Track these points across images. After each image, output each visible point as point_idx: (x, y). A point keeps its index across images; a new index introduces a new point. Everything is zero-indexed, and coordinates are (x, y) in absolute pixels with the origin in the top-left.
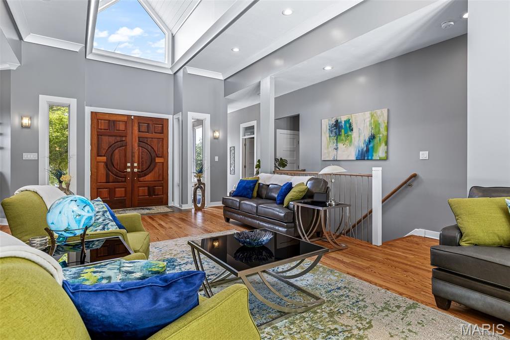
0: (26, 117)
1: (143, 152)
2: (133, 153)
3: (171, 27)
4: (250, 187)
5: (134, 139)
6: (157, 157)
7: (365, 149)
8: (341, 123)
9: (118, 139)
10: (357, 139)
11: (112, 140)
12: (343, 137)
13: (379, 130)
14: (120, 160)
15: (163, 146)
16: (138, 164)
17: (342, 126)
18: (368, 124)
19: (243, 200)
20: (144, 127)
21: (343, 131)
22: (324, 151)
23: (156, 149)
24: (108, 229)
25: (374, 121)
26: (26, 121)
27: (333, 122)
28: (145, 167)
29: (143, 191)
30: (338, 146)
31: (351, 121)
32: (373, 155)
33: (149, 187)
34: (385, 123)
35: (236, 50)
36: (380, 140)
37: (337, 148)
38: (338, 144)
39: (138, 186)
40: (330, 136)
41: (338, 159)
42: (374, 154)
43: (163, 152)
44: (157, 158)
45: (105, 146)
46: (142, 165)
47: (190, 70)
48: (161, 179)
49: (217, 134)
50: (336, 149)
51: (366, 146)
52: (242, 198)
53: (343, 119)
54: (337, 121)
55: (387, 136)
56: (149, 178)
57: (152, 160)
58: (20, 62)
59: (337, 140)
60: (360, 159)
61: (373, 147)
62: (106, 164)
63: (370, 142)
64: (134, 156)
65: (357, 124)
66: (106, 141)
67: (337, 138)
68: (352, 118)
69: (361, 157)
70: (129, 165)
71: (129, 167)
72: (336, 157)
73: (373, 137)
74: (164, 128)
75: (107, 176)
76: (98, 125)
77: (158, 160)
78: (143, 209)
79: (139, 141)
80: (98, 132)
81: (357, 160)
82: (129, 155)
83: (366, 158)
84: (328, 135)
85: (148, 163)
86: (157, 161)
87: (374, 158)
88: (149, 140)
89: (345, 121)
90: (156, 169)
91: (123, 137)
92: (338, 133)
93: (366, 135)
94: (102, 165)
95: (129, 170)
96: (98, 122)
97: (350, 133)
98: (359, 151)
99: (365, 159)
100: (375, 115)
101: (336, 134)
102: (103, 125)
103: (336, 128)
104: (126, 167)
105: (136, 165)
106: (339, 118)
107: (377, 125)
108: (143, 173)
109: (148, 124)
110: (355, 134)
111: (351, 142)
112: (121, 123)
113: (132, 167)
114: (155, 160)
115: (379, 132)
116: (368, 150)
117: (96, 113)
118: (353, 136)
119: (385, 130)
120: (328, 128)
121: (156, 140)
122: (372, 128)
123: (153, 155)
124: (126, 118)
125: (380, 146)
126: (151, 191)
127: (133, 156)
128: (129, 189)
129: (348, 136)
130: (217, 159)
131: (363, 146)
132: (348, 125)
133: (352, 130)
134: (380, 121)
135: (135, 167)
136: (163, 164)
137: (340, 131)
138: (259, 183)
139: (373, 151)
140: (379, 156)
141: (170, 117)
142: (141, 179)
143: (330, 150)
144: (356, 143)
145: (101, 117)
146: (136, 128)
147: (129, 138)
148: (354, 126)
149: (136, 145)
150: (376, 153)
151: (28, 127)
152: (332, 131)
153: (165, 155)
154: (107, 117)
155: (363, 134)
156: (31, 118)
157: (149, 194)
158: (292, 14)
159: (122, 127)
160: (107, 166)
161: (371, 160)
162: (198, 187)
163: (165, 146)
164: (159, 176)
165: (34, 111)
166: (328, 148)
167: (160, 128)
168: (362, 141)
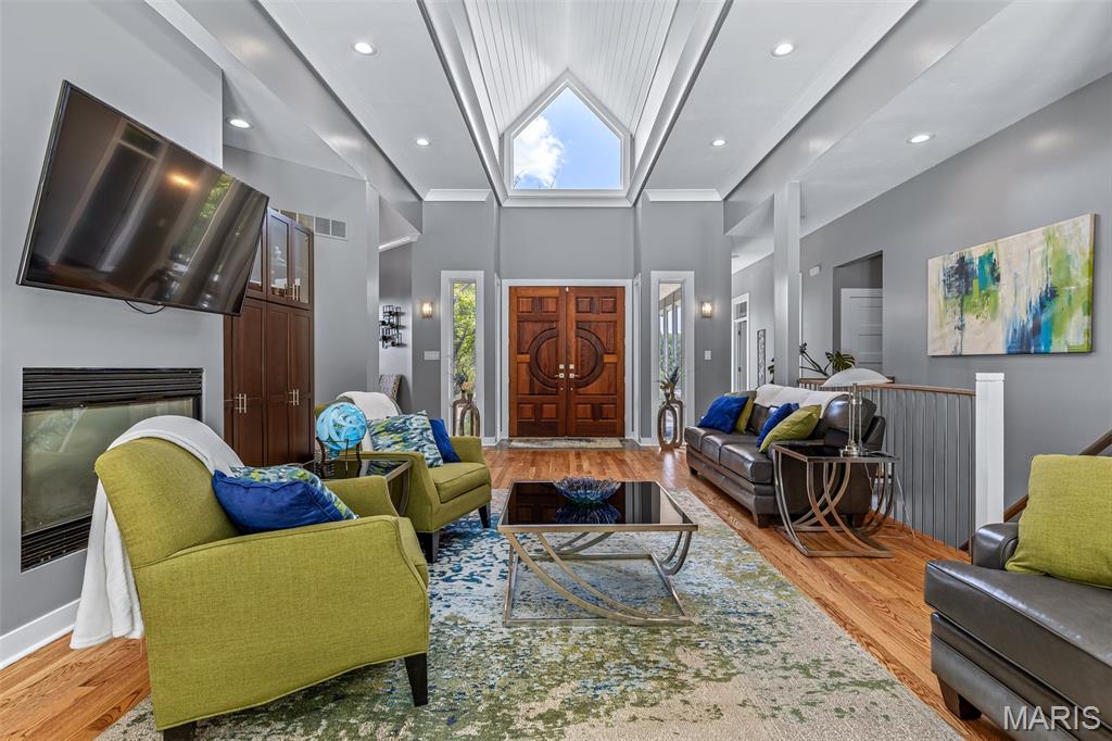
0: (426, 302)
1: (583, 345)
2: (568, 347)
3: (626, 122)
4: (731, 411)
5: (569, 325)
6: (607, 353)
7: (1031, 325)
8: (972, 263)
9: (547, 325)
10: (1009, 302)
11: (538, 327)
12: (975, 298)
13: (1069, 272)
14: (549, 359)
15: (615, 335)
16: (576, 366)
17: (973, 271)
18: (1039, 260)
19: (711, 434)
20: (584, 305)
21: (976, 282)
22: (933, 334)
23: (604, 339)
24: (423, 452)
25: (1054, 253)
26: (427, 309)
27: (953, 262)
28: (587, 370)
29: (584, 410)
30: (966, 321)
31: (994, 256)
32: (1051, 342)
33: (592, 404)
34: (1084, 254)
35: (719, 143)
36: (1070, 299)
37: (963, 325)
38: (965, 316)
39: (577, 401)
40: (946, 298)
41: (963, 353)
42: (1053, 338)
43: (615, 345)
44: (606, 356)
45: (528, 338)
46: (582, 369)
47: (654, 195)
48: (612, 391)
49: (707, 308)
50: (961, 328)
51: (1034, 318)
52: (709, 431)
53: (976, 252)
54: (962, 258)
55: (1093, 290)
56: (593, 388)
57: (598, 359)
58: (420, 230)
59: (961, 305)
60: (1017, 354)
61: (1051, 320)
62: (529, 364)
63: (1042, 306)
64: (570, 353)
65: (1009, 263)
66: (531, 329)
67: (962, 301)
68: (997, 249)
69: (1021, 347)
70: (562, 367)
71: (562, 371)
72: (959, 347)
73: (1051, 295)
74: (618, 302)
75: (531, 383)
76: (518, 308)
77: (608, 359)
78: (580, 440)
79: (577, 328)
80: (518, 316)
81: (1009, 354)
82: (562, 351)
83: (1032, 350)
84: (941, 297)
85: (592, 364)
86: (605, 361)
87: (1053, 349)
88: (593, 324)
89: (980, 258)
90: (605, 374)
91: (552, 322)
92: (964, 290)
93: (1034, 289)
94: (524, 367)
95: (562, 375)
96: (518, 301)
97: (993, 288)
98: (1015, 330)
99: (1029, 353)
100: (1057, 235)
101: (959, 292)
102: (525, 306)
103: (960, 278)
104: (558, 371)
105: (572, 367)
106: (966, 253)
107: (1062, 261)
108: (584, 380)
109: (592, 298)
110: (1004, 290)
111: (995, 308)
112: (550, 300)
113: (567, 371)
114: (602, 359)
115: (1068, 282)
116: (1037, 329)
117: (516, 288)
118: (1000, 295)
119: (1083, 273)
120: (942, 278)
121: (604, 324)
122: (1049, 272)
123: (600, 349)
124: (558, 292)
125: (1071, 316)
126: (597, 411)
127: (568, 353)
128: (563, 406)
129: (988, 295)
130: (708, 355)
131: (1025, 318)
132: (987, 268)
133: (998, 279)
134: (1071, 249)
135: (572, 371)
136: (616, 368)
137: (969, 284)
138: (755, 405)
139: (1050, 331)
140: (1066, 343)
141: (627, 283)
142: (581, 390)
143: (947, 329)
144: (1008, 313)
145: (523, 293)
146: (572, 307)
147: (561, 325)
148: (1003, 269)
149: (573, 334)
150: (1059, 335)
151: (429, 316)
152: (949, 286)
153: (618, 351)
154: (531, 293)
155: (1025, 289)
156: (432, 304)
157: (594, 418)
158: (793, 51)
159: (551, 306)
160: (530, 369)
161: (1046, 353)
162: (666, 408)
163: (618, 334)
164: (609, 387)
165: (434, 294)
166: (941, 326)
167: (611, 305)
168: (1023, 306)
